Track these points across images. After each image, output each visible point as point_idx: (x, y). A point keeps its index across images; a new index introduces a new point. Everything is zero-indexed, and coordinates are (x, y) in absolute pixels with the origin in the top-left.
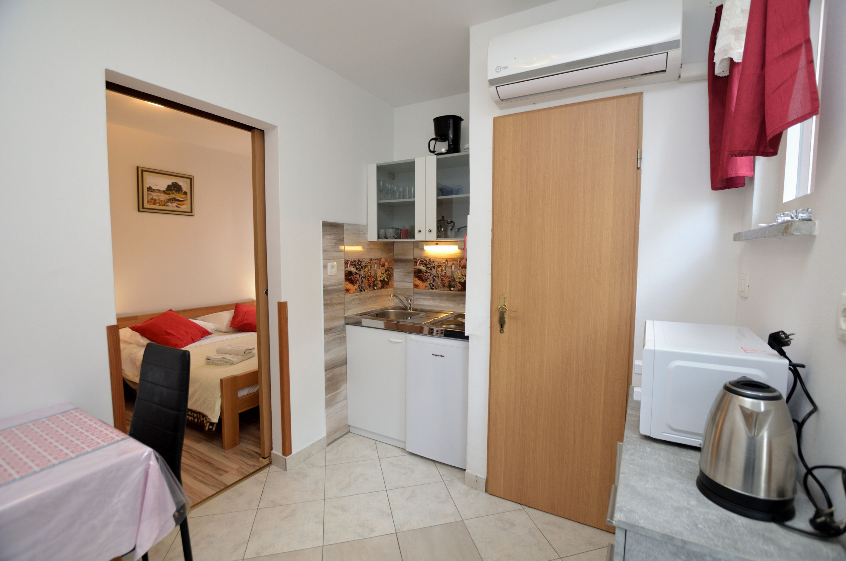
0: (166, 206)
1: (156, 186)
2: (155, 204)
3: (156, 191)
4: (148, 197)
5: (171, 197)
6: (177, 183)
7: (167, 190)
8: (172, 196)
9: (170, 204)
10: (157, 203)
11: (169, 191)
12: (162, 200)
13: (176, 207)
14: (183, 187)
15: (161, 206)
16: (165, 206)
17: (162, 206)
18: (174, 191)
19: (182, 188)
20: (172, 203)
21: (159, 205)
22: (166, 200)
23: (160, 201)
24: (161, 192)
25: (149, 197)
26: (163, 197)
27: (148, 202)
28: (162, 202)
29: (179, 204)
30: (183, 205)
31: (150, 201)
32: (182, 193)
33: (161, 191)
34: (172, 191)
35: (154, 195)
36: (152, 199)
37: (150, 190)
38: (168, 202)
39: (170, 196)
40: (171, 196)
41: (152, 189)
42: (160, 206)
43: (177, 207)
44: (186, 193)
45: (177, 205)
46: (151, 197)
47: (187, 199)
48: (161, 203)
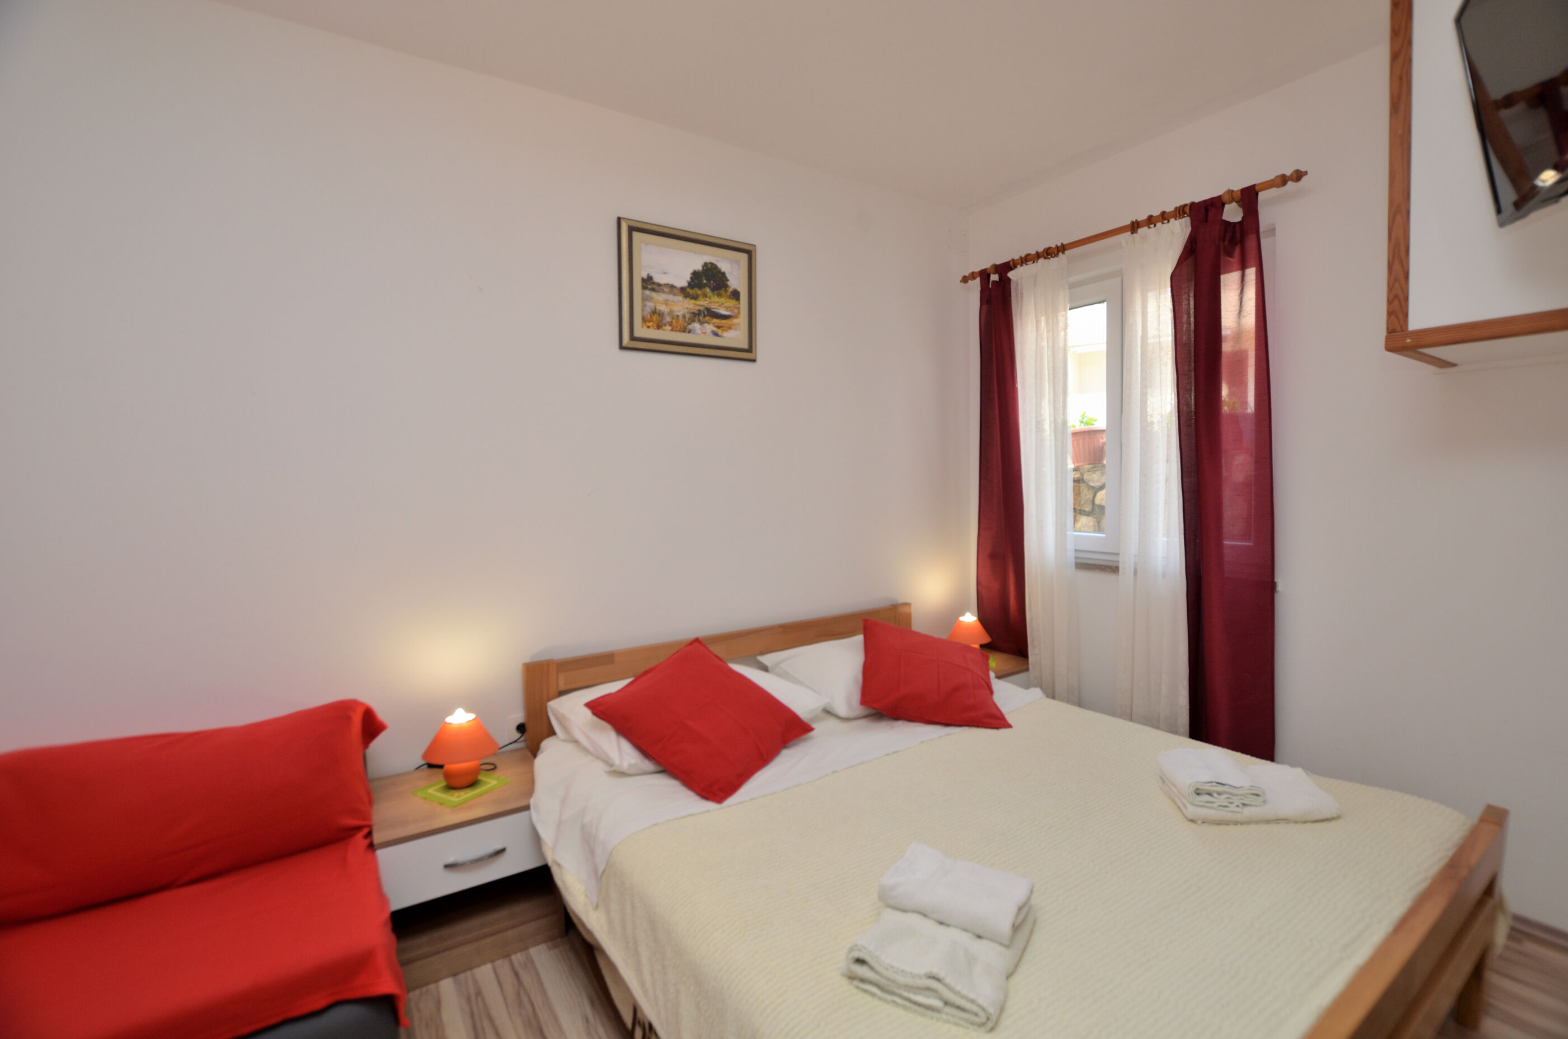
0: (689, 332)
1: (665, 273)
2: (661, 326)
3: (662, 287)
4: (644, 306)
5: (701, 306)
6: (716, 266)
7: (692, 285)
8: (703, 303)
9: (696, 326)
10: (665, 325)
11: (696, 289)
12: (678, 316)
13: (711, 335)
14: (729, 278)
15: (676, 331)
16: (684, 331)
17: (678, 333)
18: (708, 290)
19: (728, 280)
20: (701, 323)
21: (670, 328)
22: (688, 316)
23: (673, 318)
24: (675, 291)
25: (646, 305)
26: (682, 306)
27: (644, 320)
28: (679, 321)
29: (719, 327)
30: (730, 328)
31: (649, 317)
32: (728, 293)
33: (675, 287)
34: (703, 290)
35: (660, 301)
36: (654, 312)
37: (649, 287)
38: (694, 321)
39: (698, 302)
40: (701, 303)
41: (654, 283)
42: (674, 333)
43: (716, 334)
44: (736, 295)
45: (715, 329)
46: (650, 305)
47: (739, 313)
48: (675, 324)
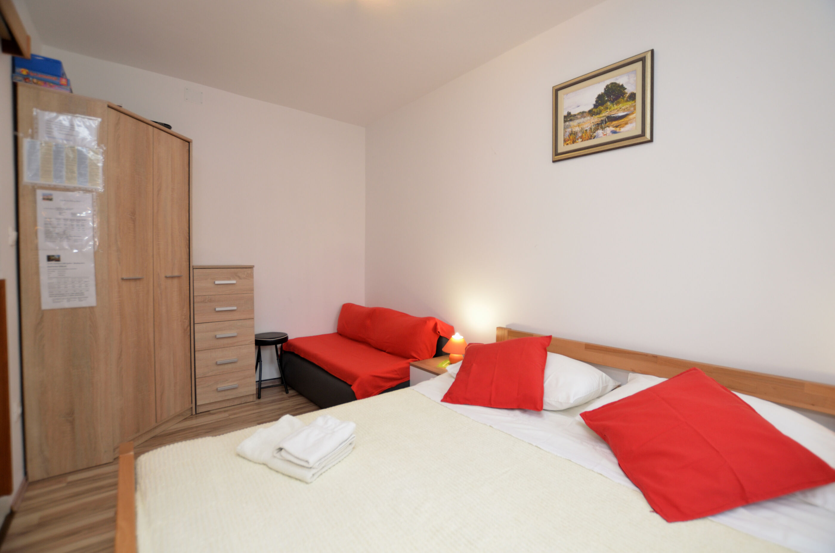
0: (594, 138)
1: (578, 106)
2: (576, 141)
3: (577, 116)
4: (565, 132)
5: (603, 117)
6: (615, 83)
7: (596, 106)
8: (605, 114)
9: (600, 132)
10: (578, 139)
11: (600, 107)
12: (586, 130)
13: (611, 134)
14: (626, 87)
15: (585, 140)
16: (590, 139)
17: (586, 141)
18: (609, 103)
19: (626, 89)
20: (603, 128)
21: (581, 140)
22: (593, 127)
23: (583, 133)
24: (585, 115)
25: (566, 132)
26: (589, 122)
27: (565, 141)
28: (587, 133)
29: (617, 127)
30: (626, 124)
31: (568, 138)
32: (625, 99)
33: (585, 112)
34: (605, 105)
35: (575, 125)
36: (571, 134)
37: (569, 119)
38: (598, 129)
39: (601, 115)
40: (604, 115)
41: (571, 116)
42: (584, 142)
43: (614, 132)
44: (633, 97)
45: (614, 129)
46: (569, 130)
47: (635, 109)
48: (584, 136)
